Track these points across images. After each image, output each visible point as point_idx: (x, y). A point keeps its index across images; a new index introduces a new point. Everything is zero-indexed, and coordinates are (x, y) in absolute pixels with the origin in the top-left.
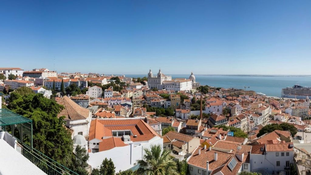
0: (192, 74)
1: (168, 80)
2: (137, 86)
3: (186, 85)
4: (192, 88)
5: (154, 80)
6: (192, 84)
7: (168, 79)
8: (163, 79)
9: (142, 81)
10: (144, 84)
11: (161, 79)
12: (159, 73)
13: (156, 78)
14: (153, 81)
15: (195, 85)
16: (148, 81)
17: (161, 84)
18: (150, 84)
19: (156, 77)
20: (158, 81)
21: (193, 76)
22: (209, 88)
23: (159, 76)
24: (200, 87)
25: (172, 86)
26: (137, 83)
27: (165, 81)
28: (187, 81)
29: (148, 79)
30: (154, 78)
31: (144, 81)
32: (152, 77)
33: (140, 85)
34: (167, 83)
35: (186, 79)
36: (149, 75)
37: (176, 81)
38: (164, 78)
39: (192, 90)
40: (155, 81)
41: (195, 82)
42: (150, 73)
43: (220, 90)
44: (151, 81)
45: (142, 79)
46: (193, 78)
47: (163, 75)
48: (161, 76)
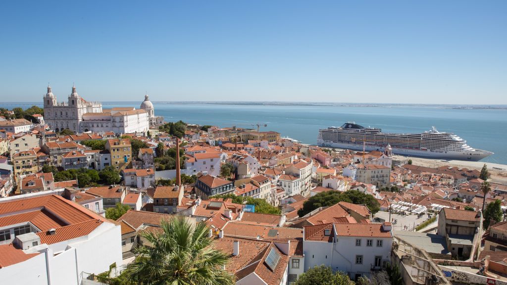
0: (146, 99)
1: (94, 112)
2: (15, 128)
3: (137, 121)
4: (148, 127)
5: (61, 113)
6: (148, 118)
7: (94, 109)
8: (83, 108)
9: (29, 115)
10: (36, 121)
11: (79, 110)
12: (73, 95)
13: (65, 107)
14: (59, 114)
15: (153, 122)
16: (46, 115)
17: (80, 120)
18: (50, 122)
19: (66, 105)
20: (70, 114)
21: (149, 103)
22: (185, 127)
23: (73, 101)
24: (166, 126)
25: (100, 125)
26: (14, 120)
27: (88, 114)
28: (137, 113)
29: (46, 112)
30: (60, 107)
31: (35, 116)
32: (55, 104)
33: (23, 124)
34: (93, 117)
35: (134, 109)
36: (48, 101)
37: (113, 113)
38: (85, 106)
39: (150, 131)
40: (64, 113)
41: (153, 116)
42: (48, 95)
43: (209, 129)
44: (53, 115)
45: (26, 111)
46: (150, 107)
47: (82, 100)
48: (78, 101)
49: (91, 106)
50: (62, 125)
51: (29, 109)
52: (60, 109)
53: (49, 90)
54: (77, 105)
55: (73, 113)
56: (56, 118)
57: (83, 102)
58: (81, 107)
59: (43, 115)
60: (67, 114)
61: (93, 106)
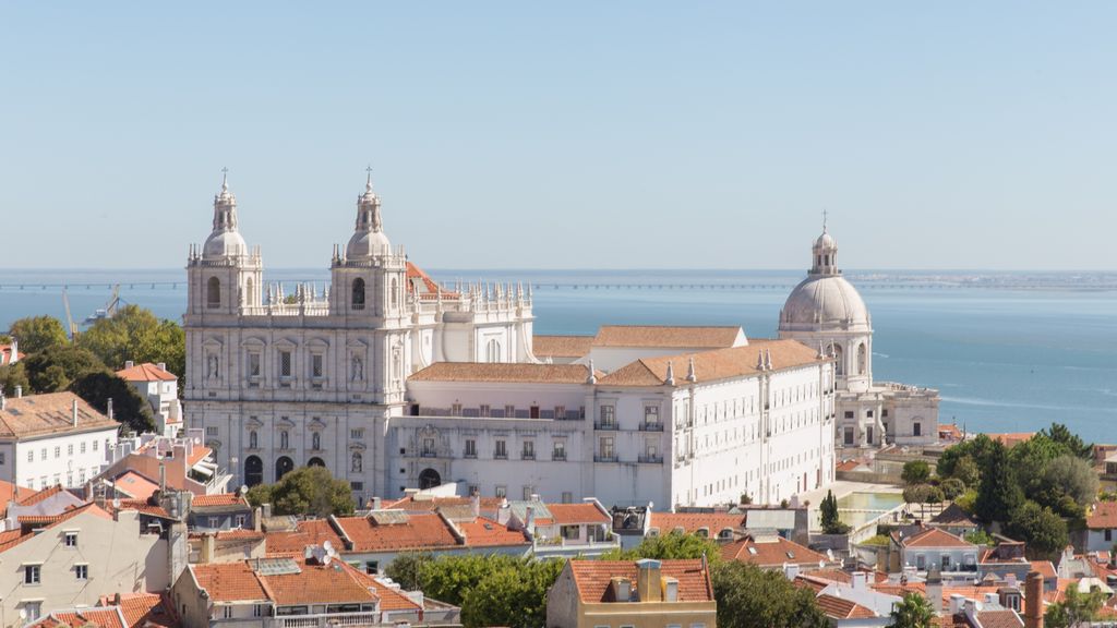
0: (822, 262)
1: (482, 358)
2: (22, 450)
3: (752, 420)
4: (828, 468)
5: (285, 359)
6: (829, 404)
7: (482, 339)
8: (413, 331)
9: (98, 366)
10: (133, 413)
11: (391, 341)
12: (359, 245)
13: (307, 324)
14: (270, 366)
15: (863, 423)
16: (194, 371)
17: (396, 412)
18: (215, 415)
19: (317, 308)
20: (336, 370)
21: (839, 293)
22: (1088, 472)
23: (358, 286)
24: (949, 463)
25: (514, 446)
26: (20, 401)
27: (444, 368)
28: (761, 370)
29: (196, 349)
30: (280, 324)
31: (131, 373)
32: (253, 306)
33: (62, 427)
34: (473, 392)
35: (741, 340)
36: (212, 281)
37: (602, 361)
38: (427, 319)
39: (842, 490)
40: (300, 364)
41: (862, 384)
42: (214, 246)
44: (233, 374)
45: (83, 341)
46: (845, 324)
47: (412, 275)
48: (388, 288)
49: (464, 320)
50: (285, 435)
51: (100, 323)
52: (278, 333)
53: (222, 216)
54: (378, 314)
55: (357, 360)
56: (252, 394)
57: (421, 287)
58: (407, 323)
59: (178, 368)
60: (317, 372)
61: (479, 319)
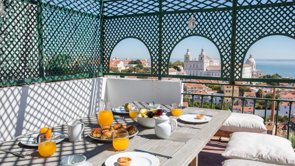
0: (250, 57)
1: (214, 65)
6: (251, 71)
7: (214, 63)
8: (207, 62)
9: (175, 66)
10: (179, 70)
11: (205, 63)
12: (202, 54)
13: (196, 61)
14: (192, 66)
15: (254, 74)
16: (185, 66)
17: (205, 70)
18: (187, 70)
19: (197, 60)
20: (199, 66)
21: (252, 60)
23: (201, 58)
24: (264, 77)
25: (217, 74)
27: (210, 66)
29: (185, 64)
30: (193, 61)
31: (179, 66)
32: (191, 60)
33: (172, 71)
34: (213, 69)
36: (187, 57)
38: (208, 61)
40: (195, 65)
41: (254, 70)
42: (187, 54)
44: (189, 66)
45: (174, 63)
46: (253, 63)
47: (207, 57)
48: (204, 58)
49: (212, 61)
50: (194, 73)
51: (175, 62)
52: (193, 62)
53: (188, 51)
54: (203, 60)
55: (201, 65)
56: (191, 68)
57: (208, 58)
58: (206, 62)
59: (183, 66)
60: (197, 66)
61: (214, 61)
